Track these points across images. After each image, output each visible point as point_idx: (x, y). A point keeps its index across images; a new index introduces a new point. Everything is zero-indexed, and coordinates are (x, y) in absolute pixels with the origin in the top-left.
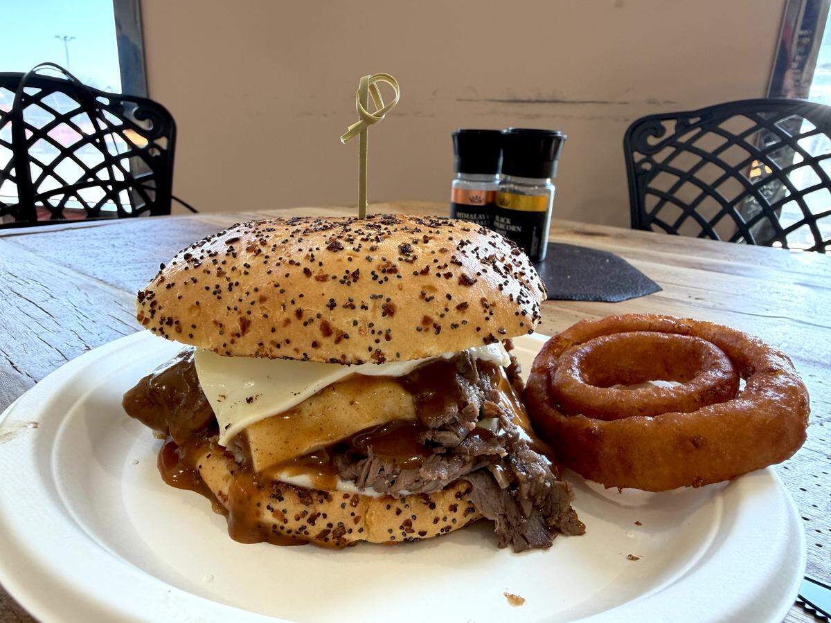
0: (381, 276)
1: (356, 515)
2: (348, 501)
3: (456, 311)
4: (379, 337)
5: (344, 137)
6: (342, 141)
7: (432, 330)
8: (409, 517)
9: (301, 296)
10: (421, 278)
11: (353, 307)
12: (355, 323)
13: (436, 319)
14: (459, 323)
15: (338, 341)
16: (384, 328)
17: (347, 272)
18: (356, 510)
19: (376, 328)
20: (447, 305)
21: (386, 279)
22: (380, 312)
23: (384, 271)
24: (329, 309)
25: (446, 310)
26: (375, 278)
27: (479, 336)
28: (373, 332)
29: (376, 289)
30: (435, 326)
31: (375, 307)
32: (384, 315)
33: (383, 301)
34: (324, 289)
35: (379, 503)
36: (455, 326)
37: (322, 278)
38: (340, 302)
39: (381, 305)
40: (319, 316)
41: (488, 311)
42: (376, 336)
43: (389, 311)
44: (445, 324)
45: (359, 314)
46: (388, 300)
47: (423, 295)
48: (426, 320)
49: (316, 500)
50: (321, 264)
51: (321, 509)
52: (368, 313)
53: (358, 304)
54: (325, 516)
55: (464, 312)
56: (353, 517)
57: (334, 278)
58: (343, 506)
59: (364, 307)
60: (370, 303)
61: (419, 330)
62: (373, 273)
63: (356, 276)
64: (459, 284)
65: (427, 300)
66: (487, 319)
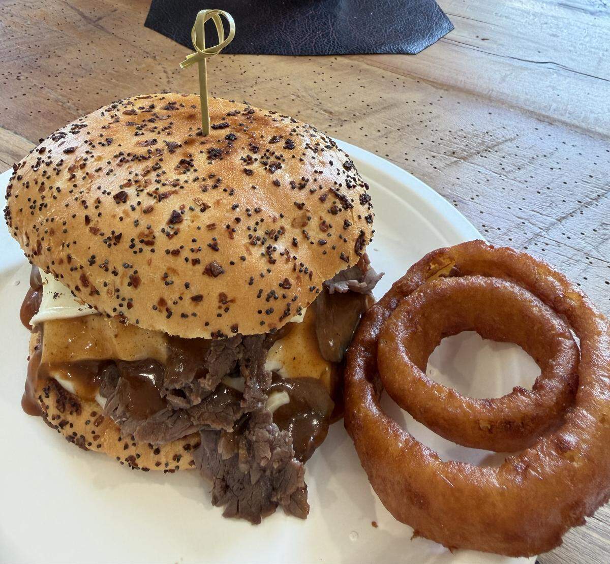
0: (139, 246)
1: (96, 434)
2: (93, 419)
3: (190, 301)
4: (122, 302)
5: (183, 64)
6: (182, 67)
7: (165, 313)
8: (134, 454)
9: (75, 243)
10: (170, 258)
11: (107, 270)
12: (105, 285)
13: (170, 303)
14: (189, 314)
15: (91, 294)
16: (127, 296)
17: (113, 233)
18: (96, 430)
19: (121, 293)
20: (182, 294)
21: (141, 250)
22: (127, 280)
23: (142, 242)
24: (89, 263)
25: (181, 298)
26: (132, 246)
27: (206, 330)
28: (118, 297)
29: (129, 257)
30: (168, 310)
31: (124, 276)
32: (129, 285)
33: (131, 272)
34: (92, 244)
35: (114, 432)
36: (184, 316)
37: (94, 231)
38: (99, 261)
39: (128, 276)
40: (81, 267)
41: (224, 306)
42: (119, 301)
43: (135, 282)
44: (177, 310)
45: (110, 278)
46: (136, 272)
47: (165, 277)
48: (162, 302)
49: (68, 411)
50: (100, 215)
51: (70, 418)
52: (117, 280)
53: (111, 269)
54: (72, 426)
55: (196, 305)
56: (93, 435)
57: (102, 235)
58: (87, 423)
59: (115, 273)
60: (120, 270)
61: (155, 308)
62: (132, 240)
63: (118, 238)
64: (203, 274)
65: (167, 284)
66: (219, 315)
